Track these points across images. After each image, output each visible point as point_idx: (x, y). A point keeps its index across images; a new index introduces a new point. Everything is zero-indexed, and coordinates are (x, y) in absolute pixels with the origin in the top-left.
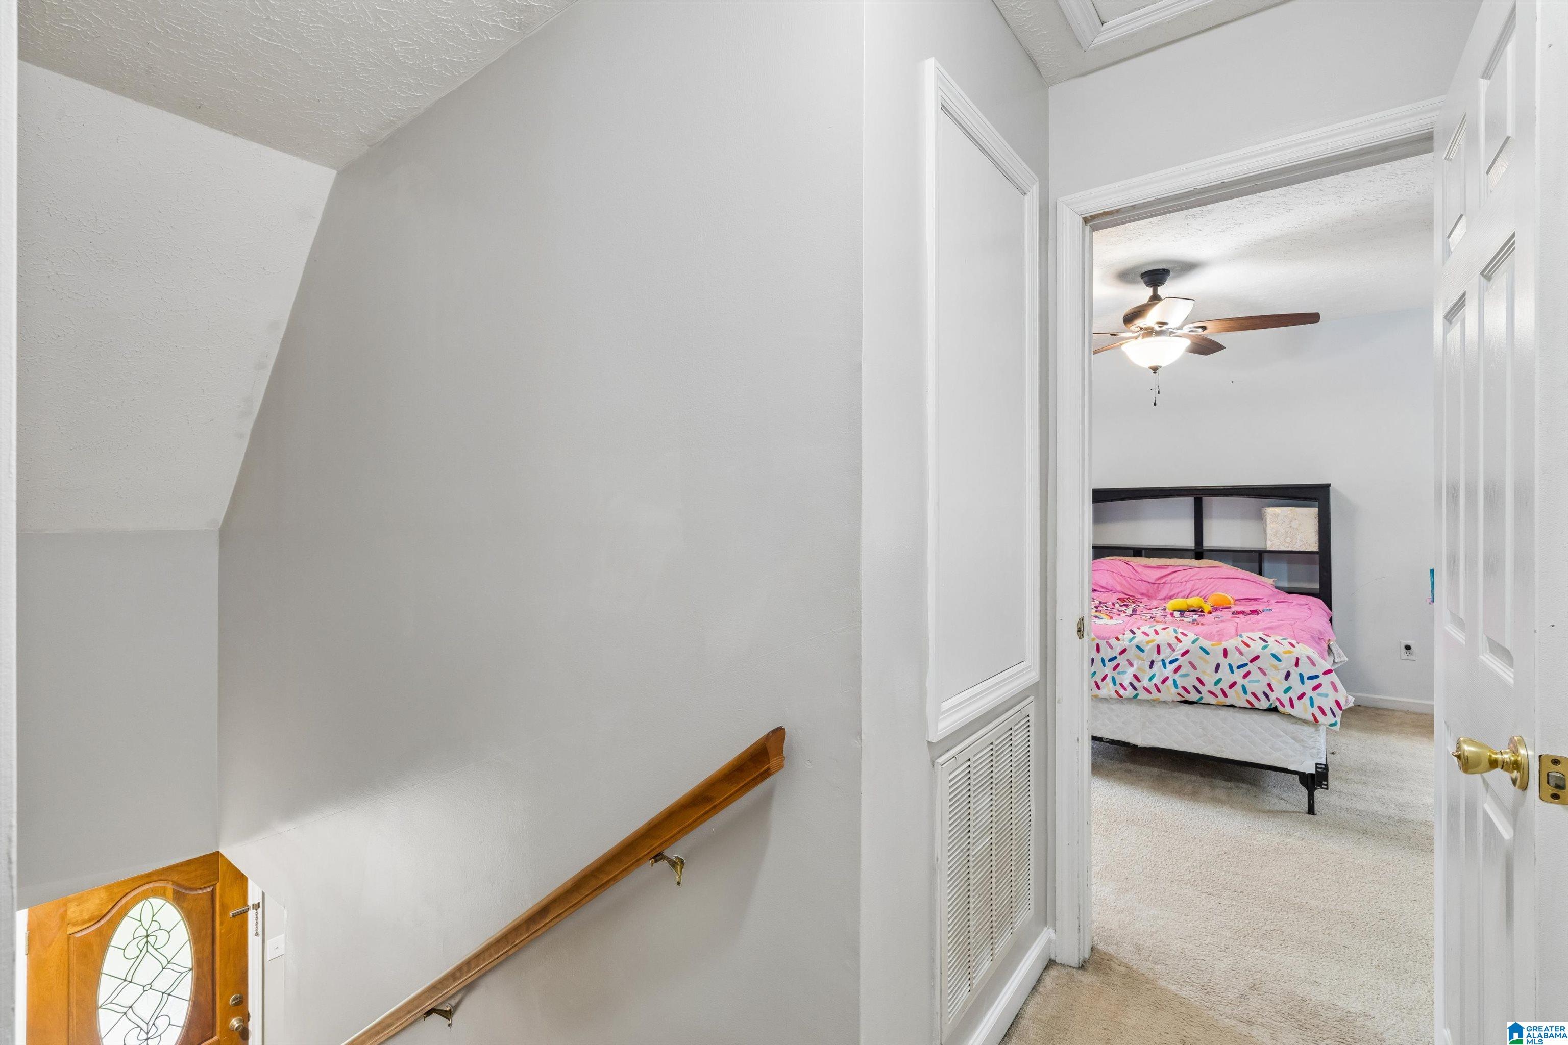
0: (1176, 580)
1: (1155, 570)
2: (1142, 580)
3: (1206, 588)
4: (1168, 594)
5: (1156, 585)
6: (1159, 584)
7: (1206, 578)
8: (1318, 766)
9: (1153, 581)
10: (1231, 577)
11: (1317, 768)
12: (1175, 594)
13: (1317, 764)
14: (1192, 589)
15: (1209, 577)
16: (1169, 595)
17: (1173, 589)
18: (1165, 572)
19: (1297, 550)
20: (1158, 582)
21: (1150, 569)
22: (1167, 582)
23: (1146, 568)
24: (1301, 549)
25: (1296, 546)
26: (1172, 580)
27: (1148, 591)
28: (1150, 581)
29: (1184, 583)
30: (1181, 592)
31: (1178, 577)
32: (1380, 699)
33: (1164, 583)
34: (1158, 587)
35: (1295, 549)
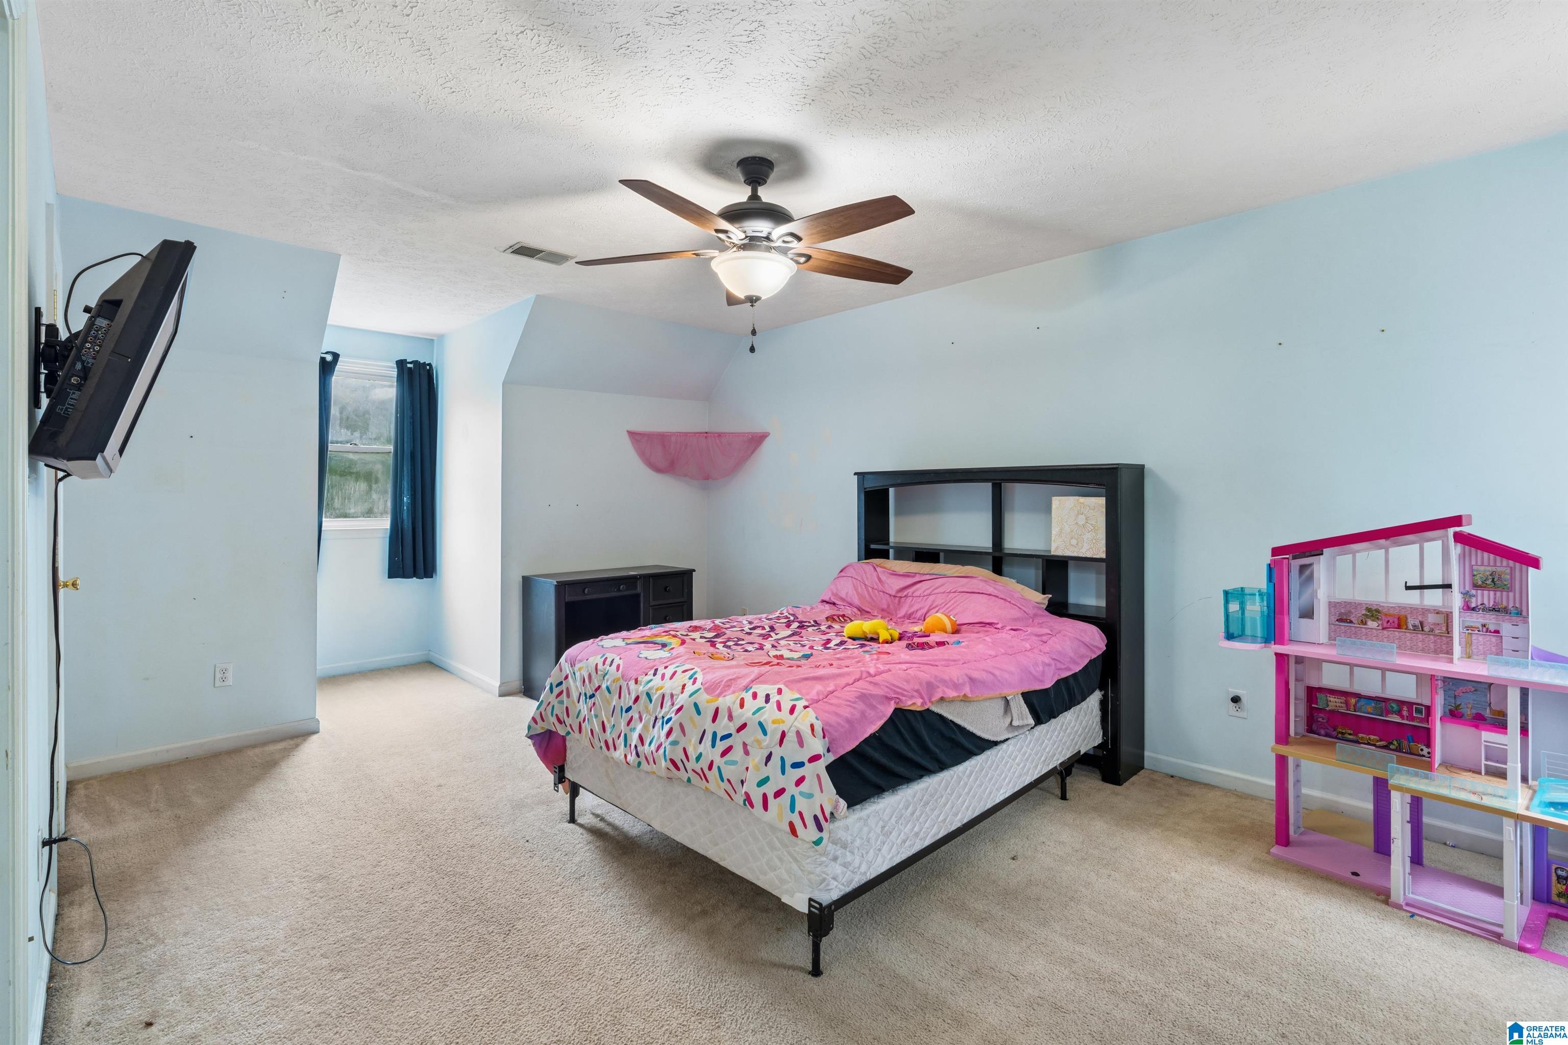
0: (916, 594)
1: (899, 578)
2: (884, 592)
3: (945, 606)
4: (907, 611)
5: (897, 599)
6: (901, 597)
7: (950, 592)
8: (812, 903)
9: (893, 593)
10: (978, 591)
11: (810, 906)
12: (914, 612)
13: (810, 900)
14: (930, 606)
15: (952, 591)
16: (908, 613)
17: (913, 605)
18: (909, 581)
19: (1083, 556)
20: (899, 595)
21: (896, 577)
22: (909, 594)
23: (893, 576)
24: (1089, 555)
25: (1082, 550)
26: (913, 593)
27: (888, 606)
28: (890, 593)
29: (926, 597)
30: (920, 609)
31: (920, 589)
32: (1202, 770)
33: (906, 596)
34: (899, 601)
35: (1081, 555)
